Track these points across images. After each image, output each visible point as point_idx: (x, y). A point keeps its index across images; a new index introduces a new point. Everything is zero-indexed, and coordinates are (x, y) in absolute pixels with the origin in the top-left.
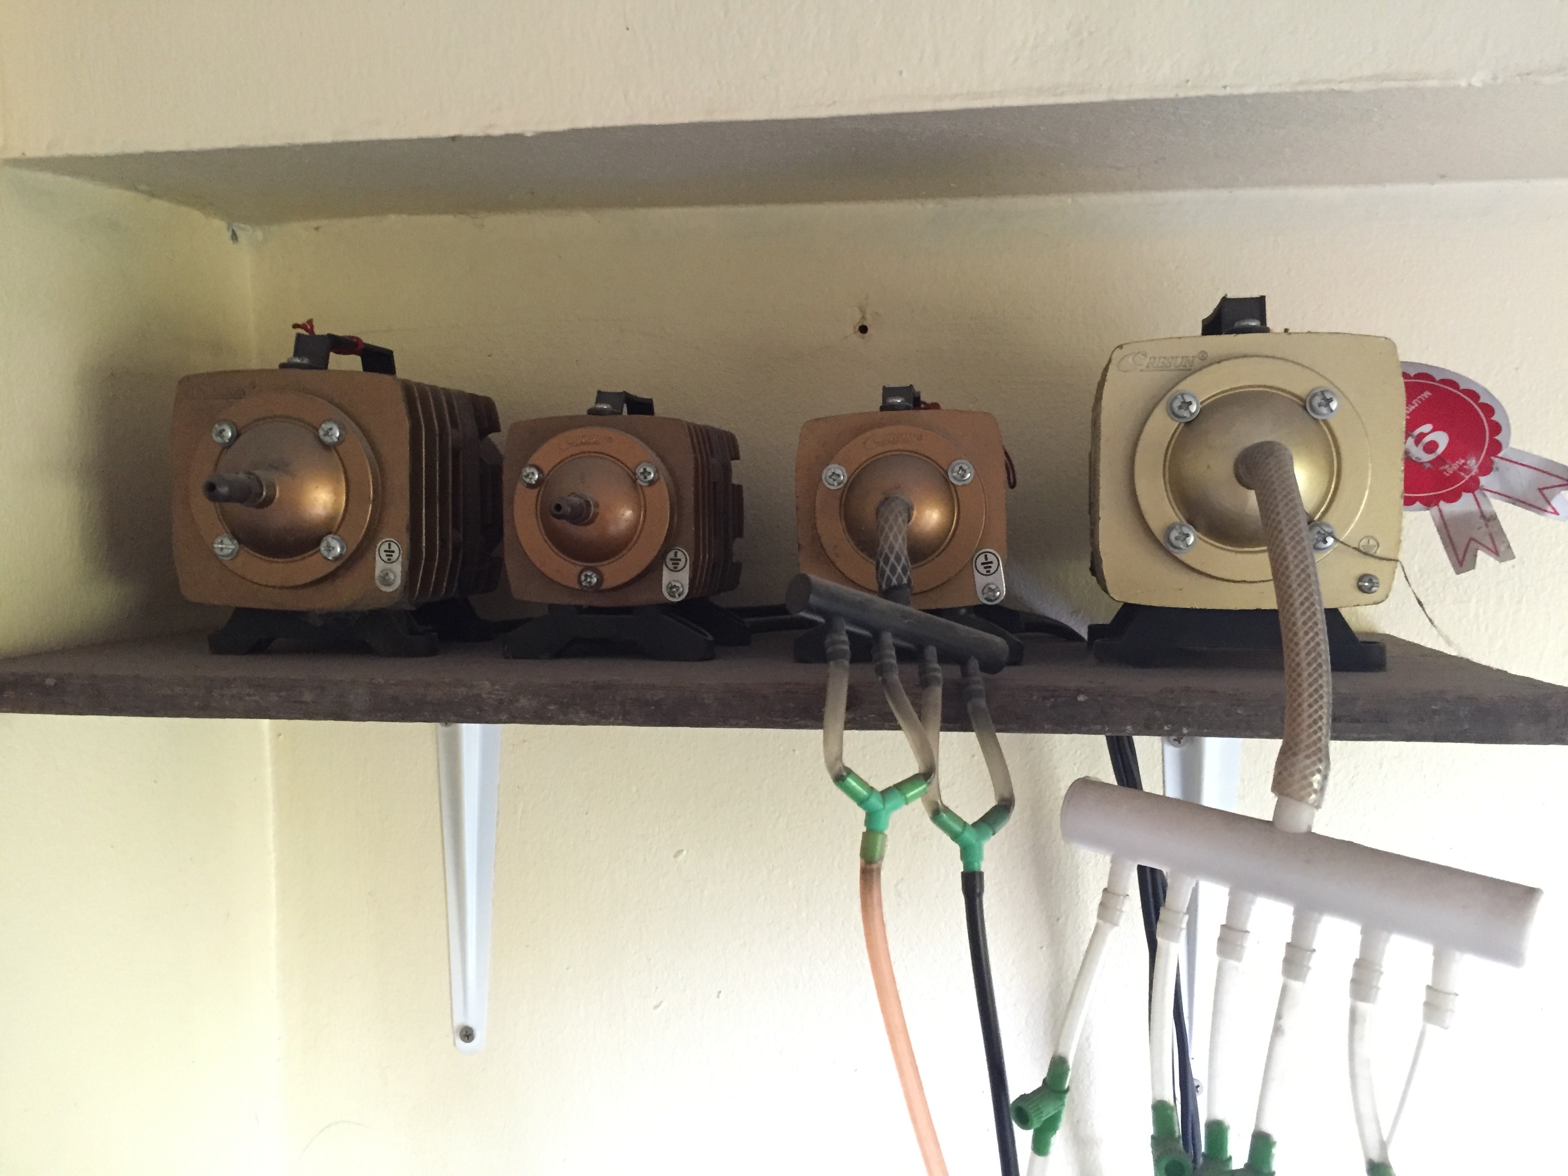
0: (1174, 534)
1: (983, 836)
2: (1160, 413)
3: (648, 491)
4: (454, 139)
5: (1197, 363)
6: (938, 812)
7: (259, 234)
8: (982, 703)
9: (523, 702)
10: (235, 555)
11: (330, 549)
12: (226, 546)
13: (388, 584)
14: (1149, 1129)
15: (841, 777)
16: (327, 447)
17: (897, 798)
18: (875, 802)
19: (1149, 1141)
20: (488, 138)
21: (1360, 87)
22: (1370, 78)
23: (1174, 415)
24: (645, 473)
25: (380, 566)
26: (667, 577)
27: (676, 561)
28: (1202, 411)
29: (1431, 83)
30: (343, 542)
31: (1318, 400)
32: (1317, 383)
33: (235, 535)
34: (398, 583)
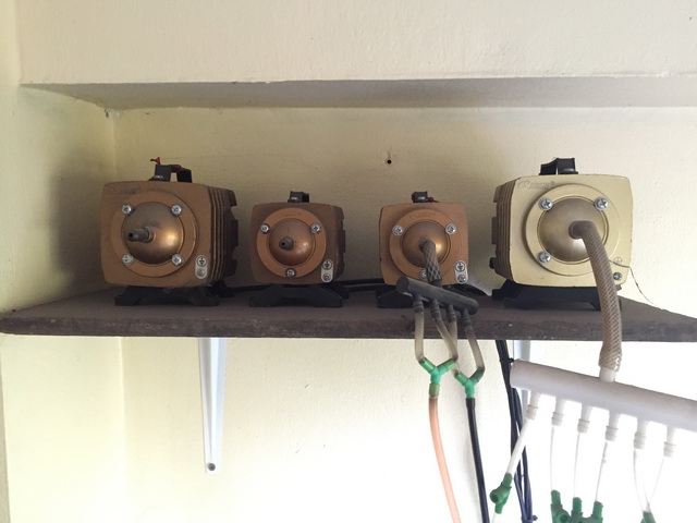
0: (542, 256)
1: (474, 383)
2: (536, 206)
3: (317, 236)
4: (234, 83)
5: (550, 186)
6: (456, 374)
7: (118, 114)
8: (471, 328)
9: (272, 328)
10: (132, 263)
11: (177, 260)
12: (128, 259)
13: (201, 275)
14: (550, 502)
15: (422, 361)
16: (175, 216)
17: (444, 369)
18: (436, 371)
19: (549, 507)
20: (250, 83)
21: (616, 76)
22: (622, 73)
23: (542, 207)
24: (316, 228)
25: (197, 267)
26: (323, 272)
27: (327, 265)
28: (553, 206)
29: (645, 76)
30: (182, 257)
31: (600, 202)
32: (599, 195)
33: (132, 254)
34: (206, 275)
